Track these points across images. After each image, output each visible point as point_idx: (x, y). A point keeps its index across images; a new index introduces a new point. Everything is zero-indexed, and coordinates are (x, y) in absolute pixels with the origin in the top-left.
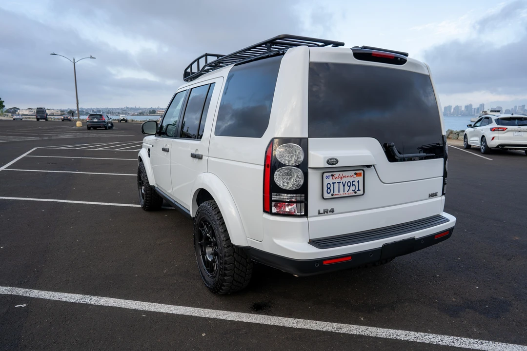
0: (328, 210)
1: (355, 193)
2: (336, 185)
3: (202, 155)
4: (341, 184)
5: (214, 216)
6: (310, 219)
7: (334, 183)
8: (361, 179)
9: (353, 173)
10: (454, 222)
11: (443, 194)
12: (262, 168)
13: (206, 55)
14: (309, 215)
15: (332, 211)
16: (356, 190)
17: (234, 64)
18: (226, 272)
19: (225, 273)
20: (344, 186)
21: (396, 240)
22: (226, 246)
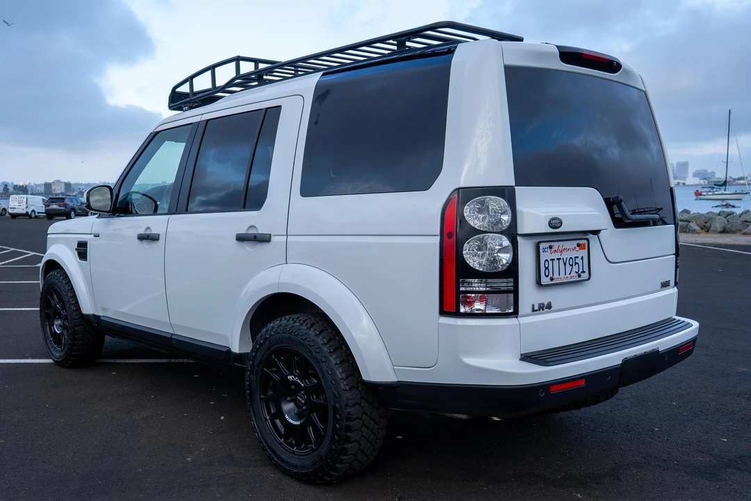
0: (543, 304)
1: (579, 276)
2: (556, 262)
3: (270, 235)
4: (561, 261)
5: (314, 338)
6: (522, 320)
7: (553, 260)
8: (584, 253)
9: (575, 243)
10: (696, 328)
11: (676, 284)
12: (437, 240)
13: (238, 59)
14: (520, 314)
15: (549, 306)
16: (580, 272)
17: (321, 73)
18: (349, 434)
19: (346, 436)
20: (565, 264)
21: (638, 353)
22: (347, 388)
